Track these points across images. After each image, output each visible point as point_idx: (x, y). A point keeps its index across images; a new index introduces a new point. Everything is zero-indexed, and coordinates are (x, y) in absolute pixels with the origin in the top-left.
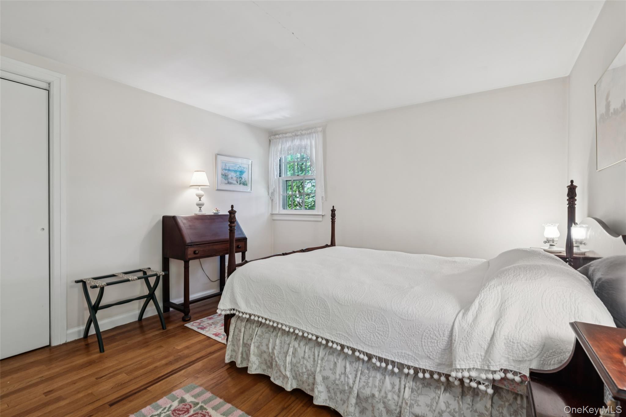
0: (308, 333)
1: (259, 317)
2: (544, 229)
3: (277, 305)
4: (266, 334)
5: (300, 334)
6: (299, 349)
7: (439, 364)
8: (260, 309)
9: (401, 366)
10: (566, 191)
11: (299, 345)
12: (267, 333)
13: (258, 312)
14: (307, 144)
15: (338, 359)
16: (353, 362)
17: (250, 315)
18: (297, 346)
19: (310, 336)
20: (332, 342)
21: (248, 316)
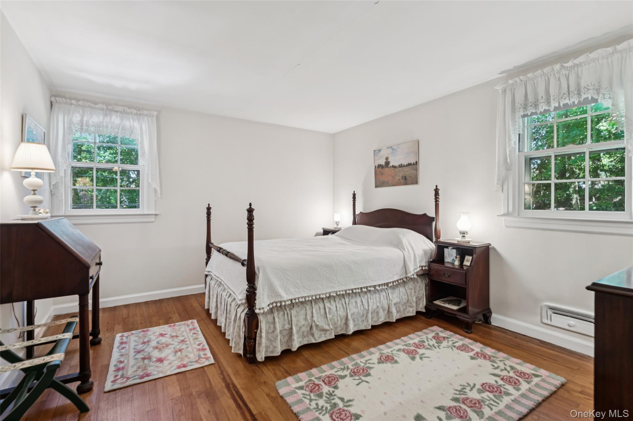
0: (340, 291)
1: (295, 300)
2: (334, 216)
3: (315, 282)
4: (301, 312)
5: (335, 295)
6: (332, 307)
7: (401, 275)
8: (300, 291)
9: (387, 284)
10: (352, 196)
11: (331, 304)
12: (301, 310)
13: (298, 295)
14: (134, 127)
15: (356, 299)
16: (364, 296)
17: (291, 300)
18: (329, 306)
19: (342, 293)
20: (355, 289)
21: (290, 302)
